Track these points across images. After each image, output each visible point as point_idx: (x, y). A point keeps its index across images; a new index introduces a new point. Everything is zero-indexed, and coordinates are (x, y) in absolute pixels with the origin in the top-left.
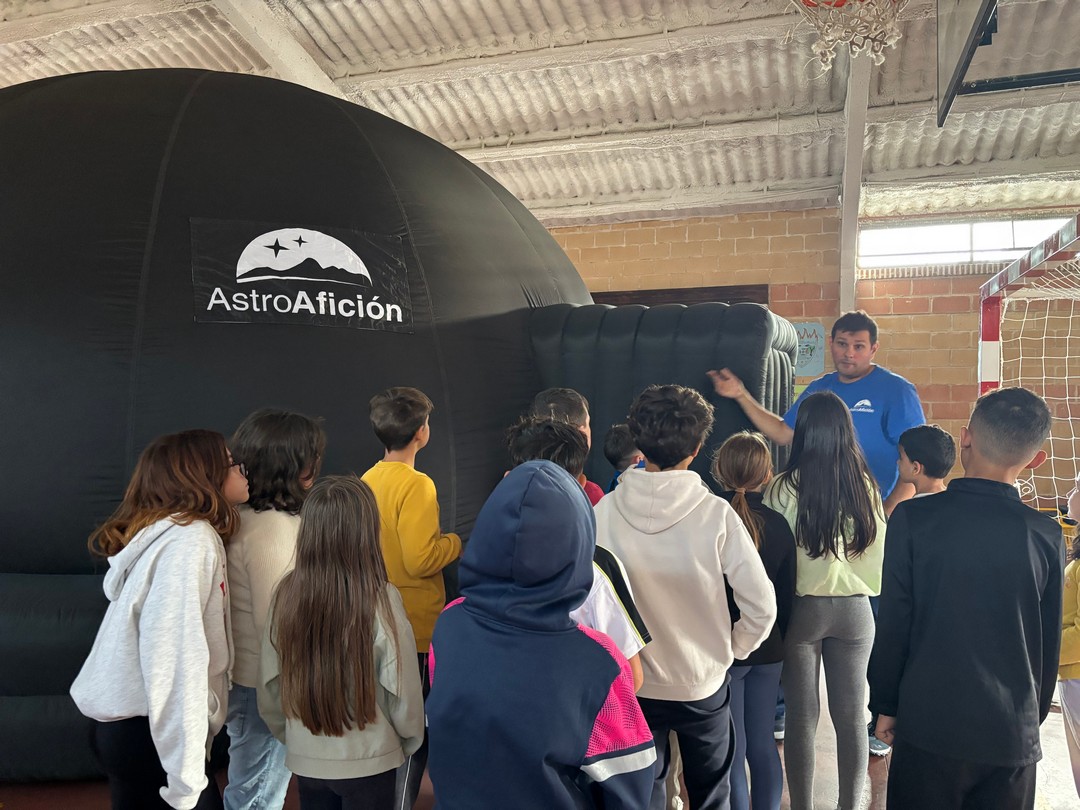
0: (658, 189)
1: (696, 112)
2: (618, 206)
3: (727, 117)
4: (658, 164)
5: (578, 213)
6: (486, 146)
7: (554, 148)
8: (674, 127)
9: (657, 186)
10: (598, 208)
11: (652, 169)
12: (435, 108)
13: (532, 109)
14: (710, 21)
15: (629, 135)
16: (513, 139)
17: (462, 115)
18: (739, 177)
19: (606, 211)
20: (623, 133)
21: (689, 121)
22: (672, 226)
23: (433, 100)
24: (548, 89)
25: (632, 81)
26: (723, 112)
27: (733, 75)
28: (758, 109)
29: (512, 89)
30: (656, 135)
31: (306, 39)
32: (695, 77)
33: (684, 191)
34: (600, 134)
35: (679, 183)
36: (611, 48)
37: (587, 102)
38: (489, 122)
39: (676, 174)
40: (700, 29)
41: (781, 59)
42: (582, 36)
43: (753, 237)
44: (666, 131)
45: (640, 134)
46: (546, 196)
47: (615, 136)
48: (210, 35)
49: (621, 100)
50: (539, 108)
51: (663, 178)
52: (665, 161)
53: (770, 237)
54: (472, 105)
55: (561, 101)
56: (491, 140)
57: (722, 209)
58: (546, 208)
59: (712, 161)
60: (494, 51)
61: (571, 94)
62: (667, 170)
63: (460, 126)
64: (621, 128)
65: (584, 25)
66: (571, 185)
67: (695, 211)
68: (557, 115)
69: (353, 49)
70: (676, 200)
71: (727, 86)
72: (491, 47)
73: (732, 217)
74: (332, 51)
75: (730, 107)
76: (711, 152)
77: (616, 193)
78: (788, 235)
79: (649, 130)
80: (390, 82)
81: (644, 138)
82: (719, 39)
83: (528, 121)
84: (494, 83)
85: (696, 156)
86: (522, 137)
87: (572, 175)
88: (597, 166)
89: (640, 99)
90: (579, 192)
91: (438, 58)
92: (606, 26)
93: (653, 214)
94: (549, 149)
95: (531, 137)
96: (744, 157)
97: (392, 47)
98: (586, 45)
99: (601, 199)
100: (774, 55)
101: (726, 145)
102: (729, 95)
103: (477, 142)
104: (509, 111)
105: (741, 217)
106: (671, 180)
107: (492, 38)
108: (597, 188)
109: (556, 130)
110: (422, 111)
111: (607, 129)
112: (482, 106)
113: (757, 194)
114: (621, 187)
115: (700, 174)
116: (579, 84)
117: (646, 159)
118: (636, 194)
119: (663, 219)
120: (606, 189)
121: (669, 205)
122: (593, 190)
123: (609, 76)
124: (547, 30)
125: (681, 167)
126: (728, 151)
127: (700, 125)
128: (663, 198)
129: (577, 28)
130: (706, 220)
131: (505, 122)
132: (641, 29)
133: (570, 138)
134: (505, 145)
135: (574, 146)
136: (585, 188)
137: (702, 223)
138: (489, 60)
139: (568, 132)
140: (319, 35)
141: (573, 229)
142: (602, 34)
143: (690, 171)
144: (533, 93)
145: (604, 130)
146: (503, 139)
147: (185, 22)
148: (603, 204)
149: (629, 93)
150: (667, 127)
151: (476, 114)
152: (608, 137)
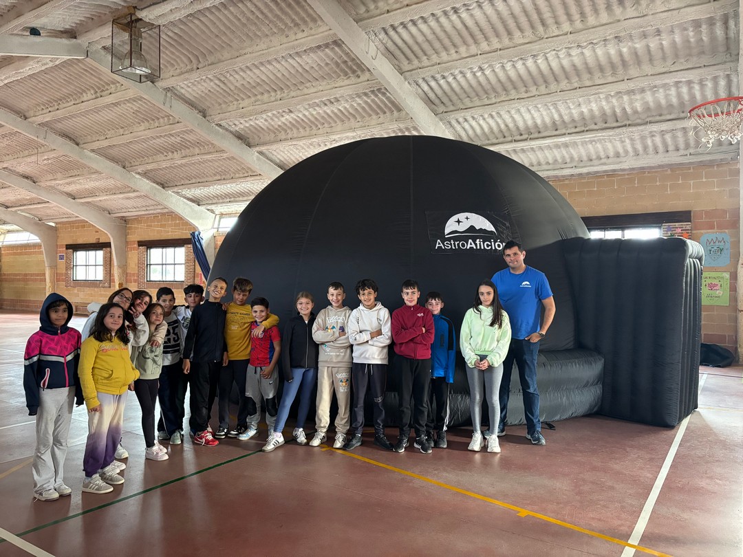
0: (618, 157)
1: (643, 116)
2: (592, 168)
3: (663, 118)
4: (618, 145)
5: (567, 172)
6: (515, 141)
7: (555, 140)
8: (629, 125)
9: (617, 155)
10: (580, 170)
11: (614, 147)
12: (488, 123)
13: (543, 120)
14: (652, 73)
15: (601, 131)
16: (532, 136)
17: (503, 126)
18: (671, 148)
19: (584, 170)
20: (597, 130)
21: (639, 121)
22: (627, 177)
23: (487, 120)
24: (554, 111)
25: (604, 103)
26: (661, 115)
27: (667, 96)
28: (683, 112)
29: (533, 112)
30: (617, 131)
31: (424, 96)
32: (643, 98)
33: (635, 158)
34: (583, 131)
35: (631, 153)
36: (593, 91)
37: (576, 116)
38: (518, 128)
39: (629, 148)
40: (646, 78)
41: (697, 87)
42: (576, 85)
43: (680, 182)
44: (624, 128)
45: (608, 130)
46: (548, 163)
47: (592, 132)
48: (376, 99)
49: (597, 113)
50: (547, 120)
51: (621, 151)
52: (623, 142)
53: (692, 182)
54: (509, 121)
55: (561, 116)
56: (519, 138)
57: (660, 166)
58: (547, 170)
59: (653, 141)
60: (526, 95)
61: (567, 112)
62: (624, 147)
63: (501, 131)
64: (596, 127)
65: (577, 79)
66: (563, 157)
67: (643, 168)
68: (557, 123)
69: (448, 99)
70: (629, 163)
71: (663, 102)
72: (523, 94)
73: (667, 171)
74: (437, 101)
75: (665, 112)
76: (653, 136)
77: (591, 160)
78: (704, 180)
79: (614, 128)
80: (467, 114)
81: (611, 132)
82: (658, 81)
83: (540, 127)
84: (523, 110)
85: (643, 138)
86: (536, 135)
87: (564, 152)
88: (580, 147)
89: (608, 111)
90: (568, 160)
91: (494, 100)
92: (590, 79)
93: (614, 171)
94: (552, 141)
95: (541, 135)
96: (674, 138)
97: (469, 97)
98: (578, 90)
99: (582, 164)
100: (692, 85)
101: (663, 133)
102: (665, 106)
103: (510, 139)
104: (530, 123)
105: (672, 170)
106: (626, 152)
107: (525, 89)
108: (579, 158)
109: (556, 130)
110: (480, 125)
111: (587, 128)
112: (514, 120)
113: (683, 158)
114: (594, 157)
115: (645, 148)
116: (572, 107)
117: (611, 142)
118: (603, 161)
119: (620, 173)
120: (585, 158)
121: (625, 166)
122: (577, 159)
123: (590, 102)
124: (556, 83)
125: (633, 145)
126: (663, 135)
127: (646, 123)
128: (620, 162)
129: (573, 81)
130: (649, 172)
131: (527, 128)
132: (610, 79)
133: (565, 134)
134: (526, 140)
135: (567, 139)
136: (572, 159)
137: (646, 174)
138: (522, 100)
139: (564, 131)
140: (432, 95)
141: (563, 180)
142: (588, 83)
143: (639, 147)
144: (544, 113)
145: (586, 129)
146: (525, 137)
147: (366, 94)
148: (582, 167)
149: (602, 109)
150: (625, 126)
151: (511, 125)
152: (588, 133)
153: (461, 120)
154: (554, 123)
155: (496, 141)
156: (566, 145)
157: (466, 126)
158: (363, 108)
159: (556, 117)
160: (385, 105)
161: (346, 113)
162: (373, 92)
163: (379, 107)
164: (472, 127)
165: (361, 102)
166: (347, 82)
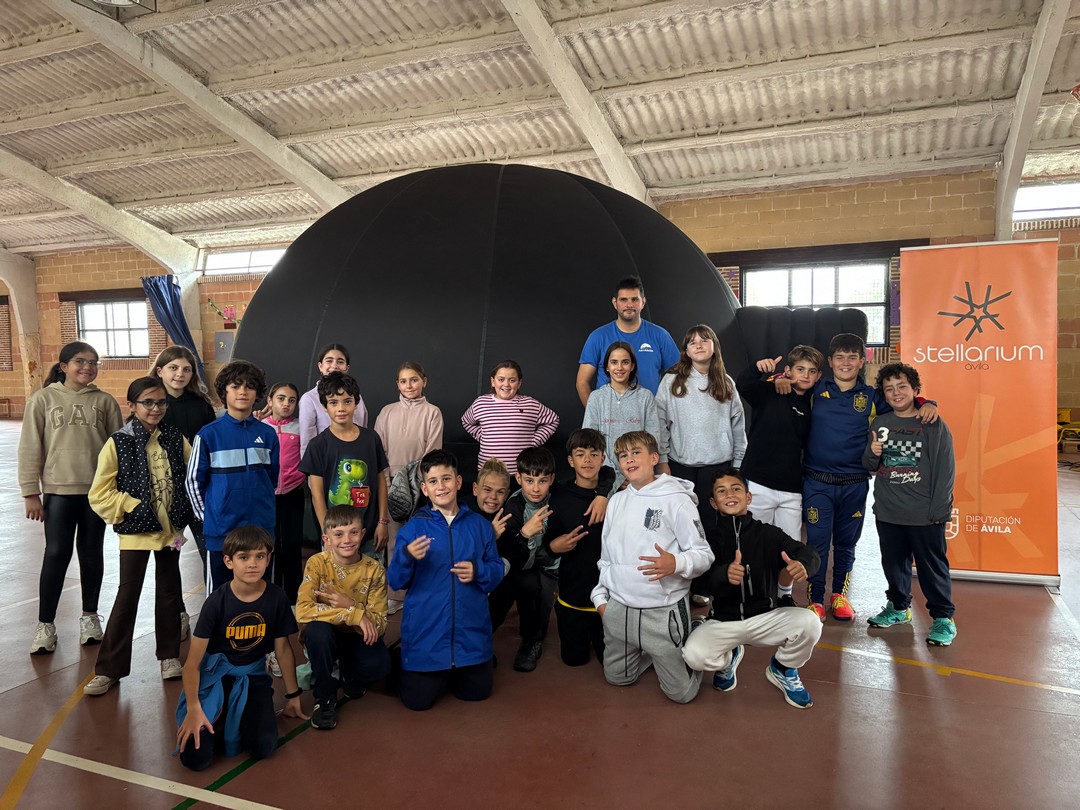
0: (836, 161)
1: (885, 102)
2: (798, 177)
3: (912, 104)
4: (841, 143)
5: (763, 183)
6: (698, 135)
7: (755, 135)
8: (865, 114)
10: (780, 180)
12: (663, 108)
13: (744, 105)
14: (916, 38)
15: (825, 123)
16: (723, 129)
17: (683, 113)
18: (911, 149)
19: (789, 180)
20: (820, 121)
21: (878, 109)
22: (842, 190)
23: (663, 102)
24: (762, 91)
25: (836, 80)
26: (908, 101)
27: (924, 72)
28: (940, 97)
29: (732, 92)
30: (846, 122)
31: (575, 61)
32: (891, 75)
33: (860, 163)
34: (799, 123)
35: (856, 156)
37: (793, 99)
38: (705, 116)
39: (855, 149)
40: (908, 44)
41: (967, 61)
42: (805, 52)
43: (916, 198)
44: (858, 118)
45: (833, 122)
46: (737, 170)
47: (813, 124)
49: (823, 95)
50: (751, 104)
51: (842, 151)
52: (847, 139)
53: (931, 197)
54: (695, 104)
55: (771, 98)
56: (704, 130)
57: (892, 175)
58: (734, 180)
59: (889, 138)
60: (729, 65)
61: (781, 93)
62: (848, 147)
63: (680, 120)
64: (817, 117)
65: (808, 43)
66: (760, 161)
67: (866, 178)
68: (765, 109)
69: (610, 68)
70: (853, 171)
71: (917, 81)
72: (727, 63)
73: (897, 182)
74: (594, 72)
75: (916, 97)
76: (890, 131)
77: (798, 166)
78: (947, 195)
79: (843, 118)
80: (635, 92)
81: (839, 125)
82: (922, 49)
83: (739, 114)
84: (719, 88)
85: (876, 134)
86: (730, 127)
87: (763, 153)
88: (787, 146)
90: (766, 166)
91: (681, 72)
92: (826, 43)
93: (826, 181)
94: (751, 136)
95: (737, 127)
96: (919, 133)
97: (642, 65)
99: (785, 171)
101: (905, 127)
102: (917, 88)
103: (691, 132)
104: (724, 108)
105: (905, 181)
106: (849, 154)
107: (729, 55)
108: (783, 162)
109: (760, 120)
110: (650, 110)
111: (805, 118)
112: (702, 104)
113: (925, 163)
114: (804, 161)
115: (876, 148)
116: (790, 86)
117: (831, 139)
118: (816, 167)
119: (834, 185)
120: (790, 163)
121: (844, 175)
122: (779, 164)
123: (817, 78)
124: (776, 47)
125: (860, 144)
126: (904, 130)
127: (889, 112)
128: (838, 169)
129: (802, 45)
130: (873, 185)
131: (719, 115)
132: (856, 45)
133: (773, 126)
134: (715, 134)
135: (775, 133)
136: (772, 163)
137: (870, 187)
138: (725, 73)
139: (771, 122)
140: (588, 61)
141: (753, 196)
142: (823, 49)
143: (868, 147)
144: (748, 94)
145: (803, 120)
146: (713, 129)
147: (484, 56)
148: (786, 176)
149: (830, 90)
150: (859, 115)
151: (696, 111)
152: (806, 125)
153: (624, 101)
154: (759, 109)
155: (671, 135)
156: (768, 143)
157: (630, 110)
158: (476, 78)
159: (764, 100)
160: (512, 74)
161: (447, 86)
162: (496, 53)
163: (501, 76)
164: (637, 112)
165: (473, 69)
166: (459, 35)
